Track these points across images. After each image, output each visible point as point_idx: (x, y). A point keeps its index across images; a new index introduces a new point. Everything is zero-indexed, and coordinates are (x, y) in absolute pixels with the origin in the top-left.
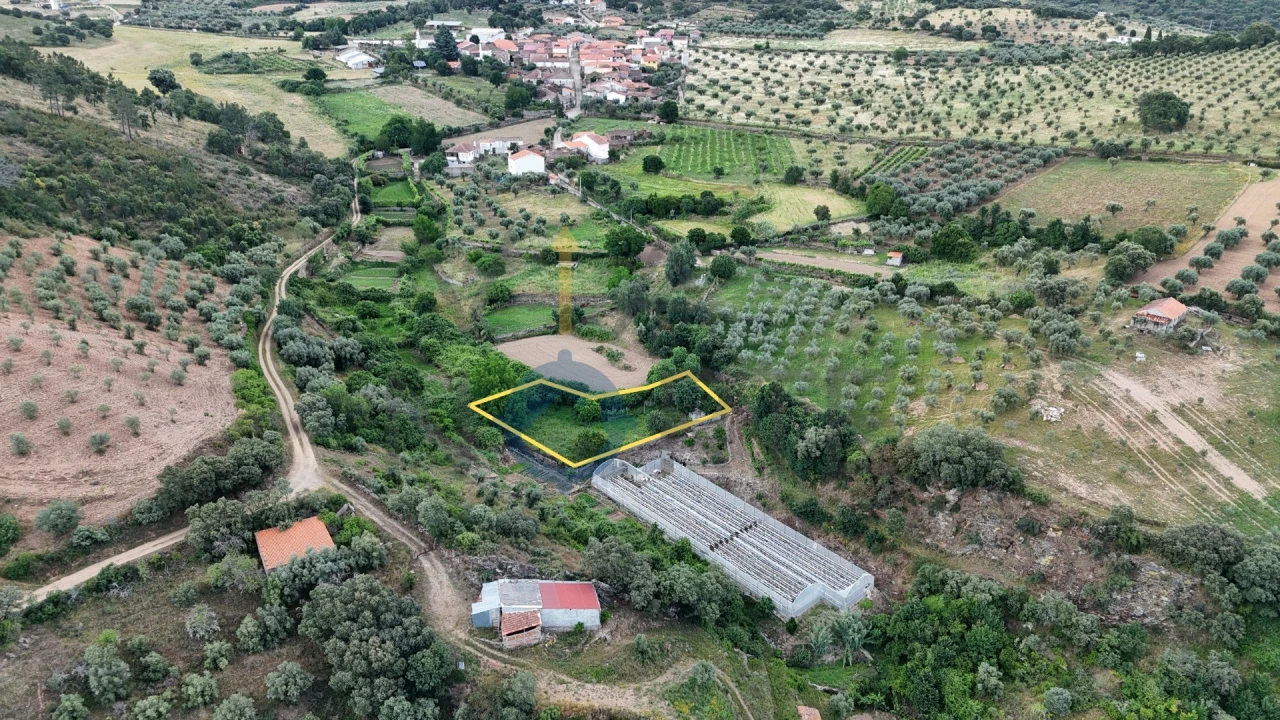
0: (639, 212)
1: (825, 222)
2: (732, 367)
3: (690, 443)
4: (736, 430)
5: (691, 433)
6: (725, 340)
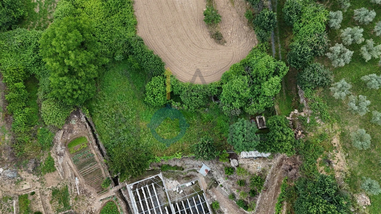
3: (230, 170)
4: (277, 177)
5: (235, 160)
6: (331, 48)
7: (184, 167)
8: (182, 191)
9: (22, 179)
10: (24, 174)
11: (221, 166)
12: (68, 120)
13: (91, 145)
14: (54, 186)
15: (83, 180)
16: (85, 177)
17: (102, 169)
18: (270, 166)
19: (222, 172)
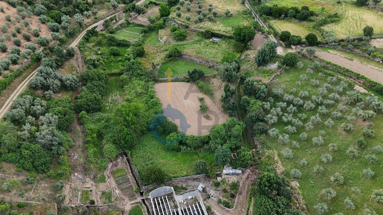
0: (265, 14)
1: (368, 37)
2: (263, 137)
3: (217, 185)
4: (247, 185)
5: (220, 178)
6: (266, 116)
7: (187, 188)
8: (185, 202)
9: (86, 182)
10: (88, 180)
11: (211, 182)
12: (117, 157)
13: (128, 173)
14: (104, 190)
15: (121, 192)
16: (122, 190)
17: (134, 186)
18: (241, 179)
19: (212, 187)
